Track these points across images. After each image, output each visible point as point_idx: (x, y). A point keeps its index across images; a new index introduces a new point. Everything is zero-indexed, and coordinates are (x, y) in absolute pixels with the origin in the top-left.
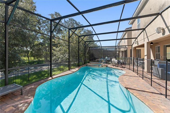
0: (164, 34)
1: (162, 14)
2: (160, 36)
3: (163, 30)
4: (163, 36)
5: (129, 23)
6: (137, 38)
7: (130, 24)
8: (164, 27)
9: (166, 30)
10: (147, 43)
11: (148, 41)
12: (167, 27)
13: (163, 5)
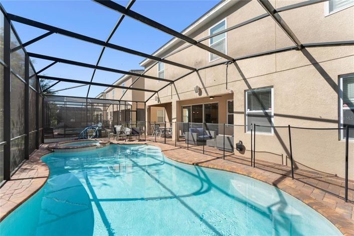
0: (200, 94)
1: (199, 71)
2: (196, 96)
3: (200, 89)
4: (200, 97)
5: (140, 64)
6: (157, 92)
7: (142, 66)
8: (201, 87)
9: (203, 90)
10: (177, 101)
11: (178, 100)
12: (205, 88)
13: (200, 63)
